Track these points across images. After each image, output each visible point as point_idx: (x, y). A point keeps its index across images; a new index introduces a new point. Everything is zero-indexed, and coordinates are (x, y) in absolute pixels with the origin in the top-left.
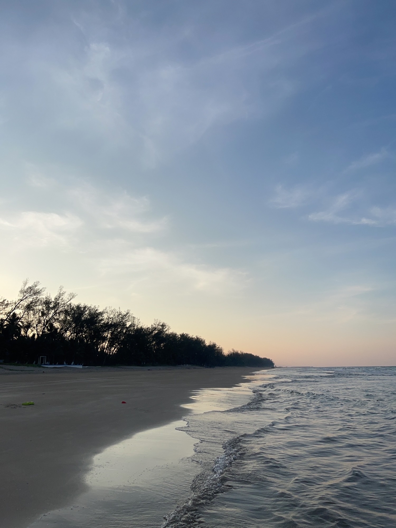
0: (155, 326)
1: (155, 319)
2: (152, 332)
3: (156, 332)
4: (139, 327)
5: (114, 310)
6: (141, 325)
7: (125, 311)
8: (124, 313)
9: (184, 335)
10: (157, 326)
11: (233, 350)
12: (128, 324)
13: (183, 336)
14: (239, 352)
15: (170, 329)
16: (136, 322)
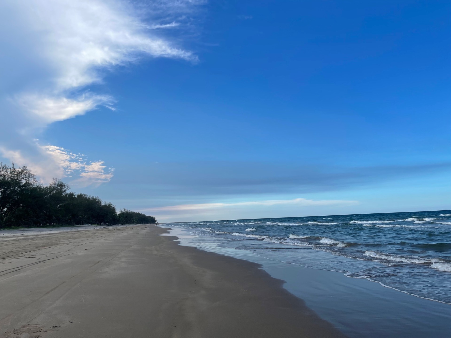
0: (53, 185)
1: (53, 178)
2: (50, 192)
3: (55, 192)
4: (35, 186)
5: (4, 166)
6: (37, 185)
7: (20, 168)
8: (18, 169)
9: (82, 195)
10: (56, 185)
11: (125, 210)
12: (24, 182)
13: (80, 196)
14: (129, 211)
15: (70, 189)
16: (32, 181)
